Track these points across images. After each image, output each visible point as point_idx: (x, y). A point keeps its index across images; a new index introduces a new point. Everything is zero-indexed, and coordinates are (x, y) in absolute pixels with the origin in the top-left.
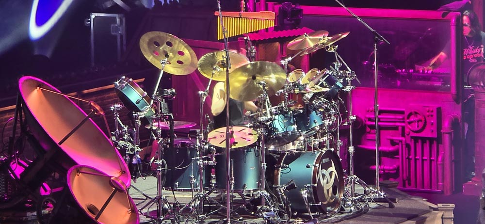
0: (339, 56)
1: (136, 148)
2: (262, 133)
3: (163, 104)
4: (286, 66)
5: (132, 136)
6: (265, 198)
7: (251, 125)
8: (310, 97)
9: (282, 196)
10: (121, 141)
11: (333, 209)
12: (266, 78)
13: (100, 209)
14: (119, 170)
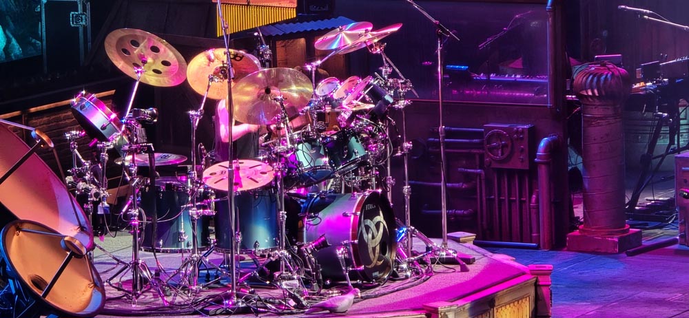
0: (387, 59)
1: (102, 192)
2: (279, 169)
3: (140, 130)
4: (314, 73)
5: (95, 174)
6: (285, 261)
7: (265, 157)
8: (347, 117)
9: (309, 259)
10: (81, 183)
11: (381, 275)
12: (285, 91)
13: (49, 281)
14: (76, 225)
